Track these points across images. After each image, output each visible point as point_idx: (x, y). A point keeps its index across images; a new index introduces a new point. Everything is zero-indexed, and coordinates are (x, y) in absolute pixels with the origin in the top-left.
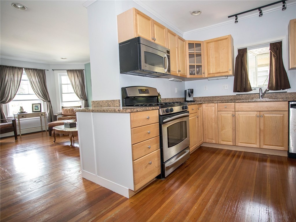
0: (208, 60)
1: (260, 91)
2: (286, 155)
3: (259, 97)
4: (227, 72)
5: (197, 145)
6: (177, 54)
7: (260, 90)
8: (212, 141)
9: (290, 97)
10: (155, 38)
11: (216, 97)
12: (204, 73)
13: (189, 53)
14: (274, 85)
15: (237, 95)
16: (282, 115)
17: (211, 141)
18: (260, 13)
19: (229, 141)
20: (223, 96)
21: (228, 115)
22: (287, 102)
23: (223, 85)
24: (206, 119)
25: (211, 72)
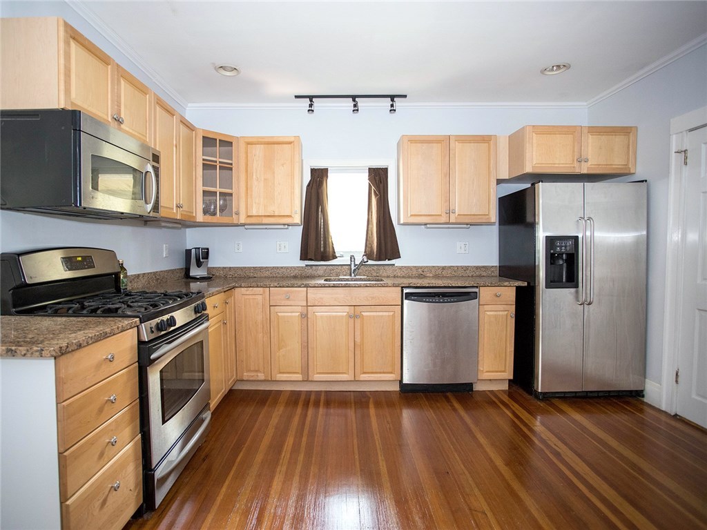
0: (249, 183)
1: (351, 261)
2: (397, 388)
3: (349, 272)
4: (290, 216)
5: (224, 391)
6: (176, 163)
7: (351, 258)
8: (257, 376)
9: (399, 275)
10: (122, 116)
11: (261, 268)
12: (237, 214)
13: (204, 160)
14: (375, 251)
15: (307, 265)
16: (392, 313)
17: (255, 377)
18: (355, 106)
19: (294, 373)
20: (278, 268)
21: (294, 314)
22: (400, 288)
23: (278, 242)
24: (243, 323)
25: (254, 213)
